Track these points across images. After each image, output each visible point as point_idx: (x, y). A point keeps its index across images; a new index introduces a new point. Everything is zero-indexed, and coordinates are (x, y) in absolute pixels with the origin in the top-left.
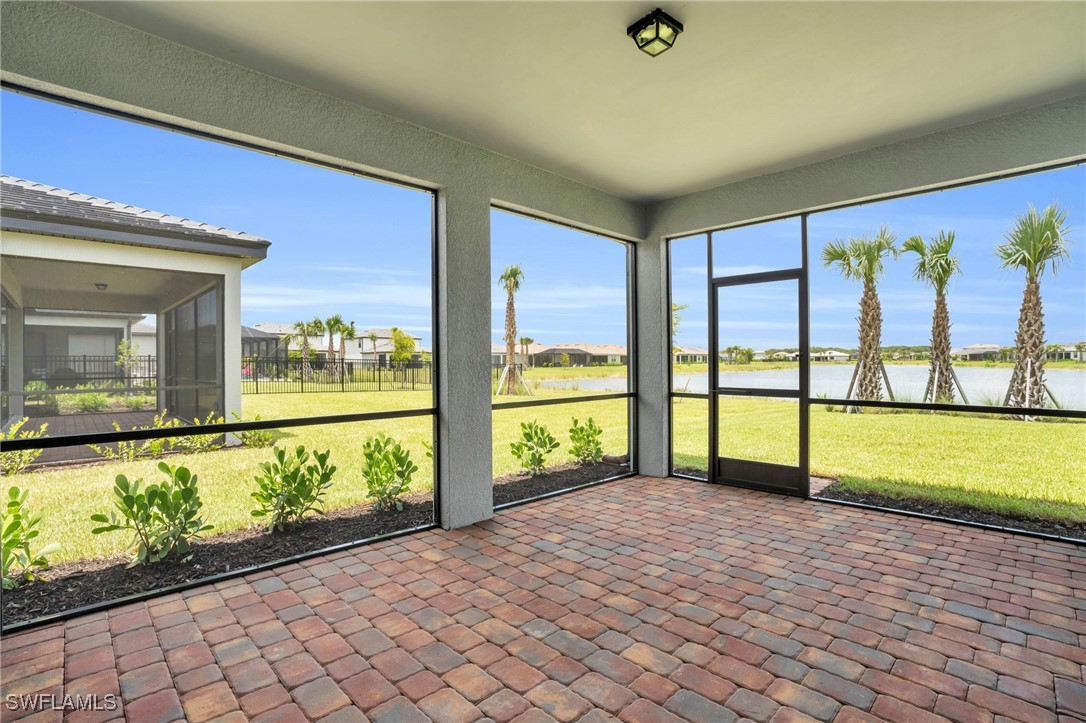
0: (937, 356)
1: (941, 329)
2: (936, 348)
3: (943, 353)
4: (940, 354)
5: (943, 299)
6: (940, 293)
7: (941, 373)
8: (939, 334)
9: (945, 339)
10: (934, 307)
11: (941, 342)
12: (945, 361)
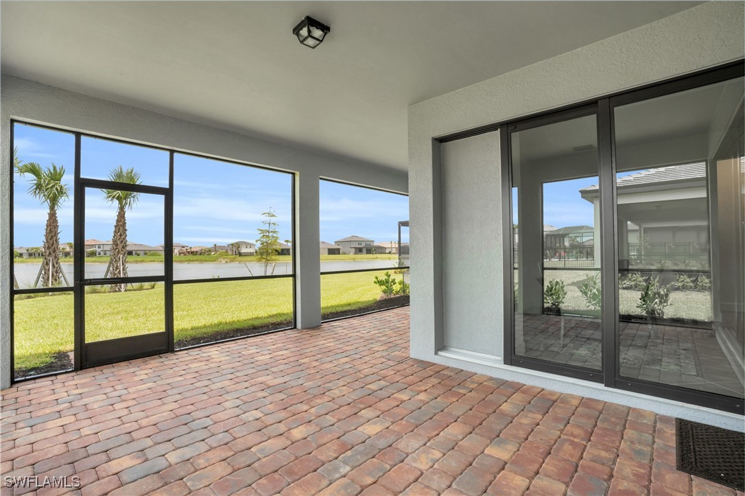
0: (50, 253)
1: (53, 234)
2: (48, 248)
3: (54, 251)
4: (52, 252)
5: (55, 213)
6: (52, 208)
7: (53, 266)
8: (52, 238)
9: (56, 241)
10: (47, 218)
11: (53, 243)
12: (55, 257)
